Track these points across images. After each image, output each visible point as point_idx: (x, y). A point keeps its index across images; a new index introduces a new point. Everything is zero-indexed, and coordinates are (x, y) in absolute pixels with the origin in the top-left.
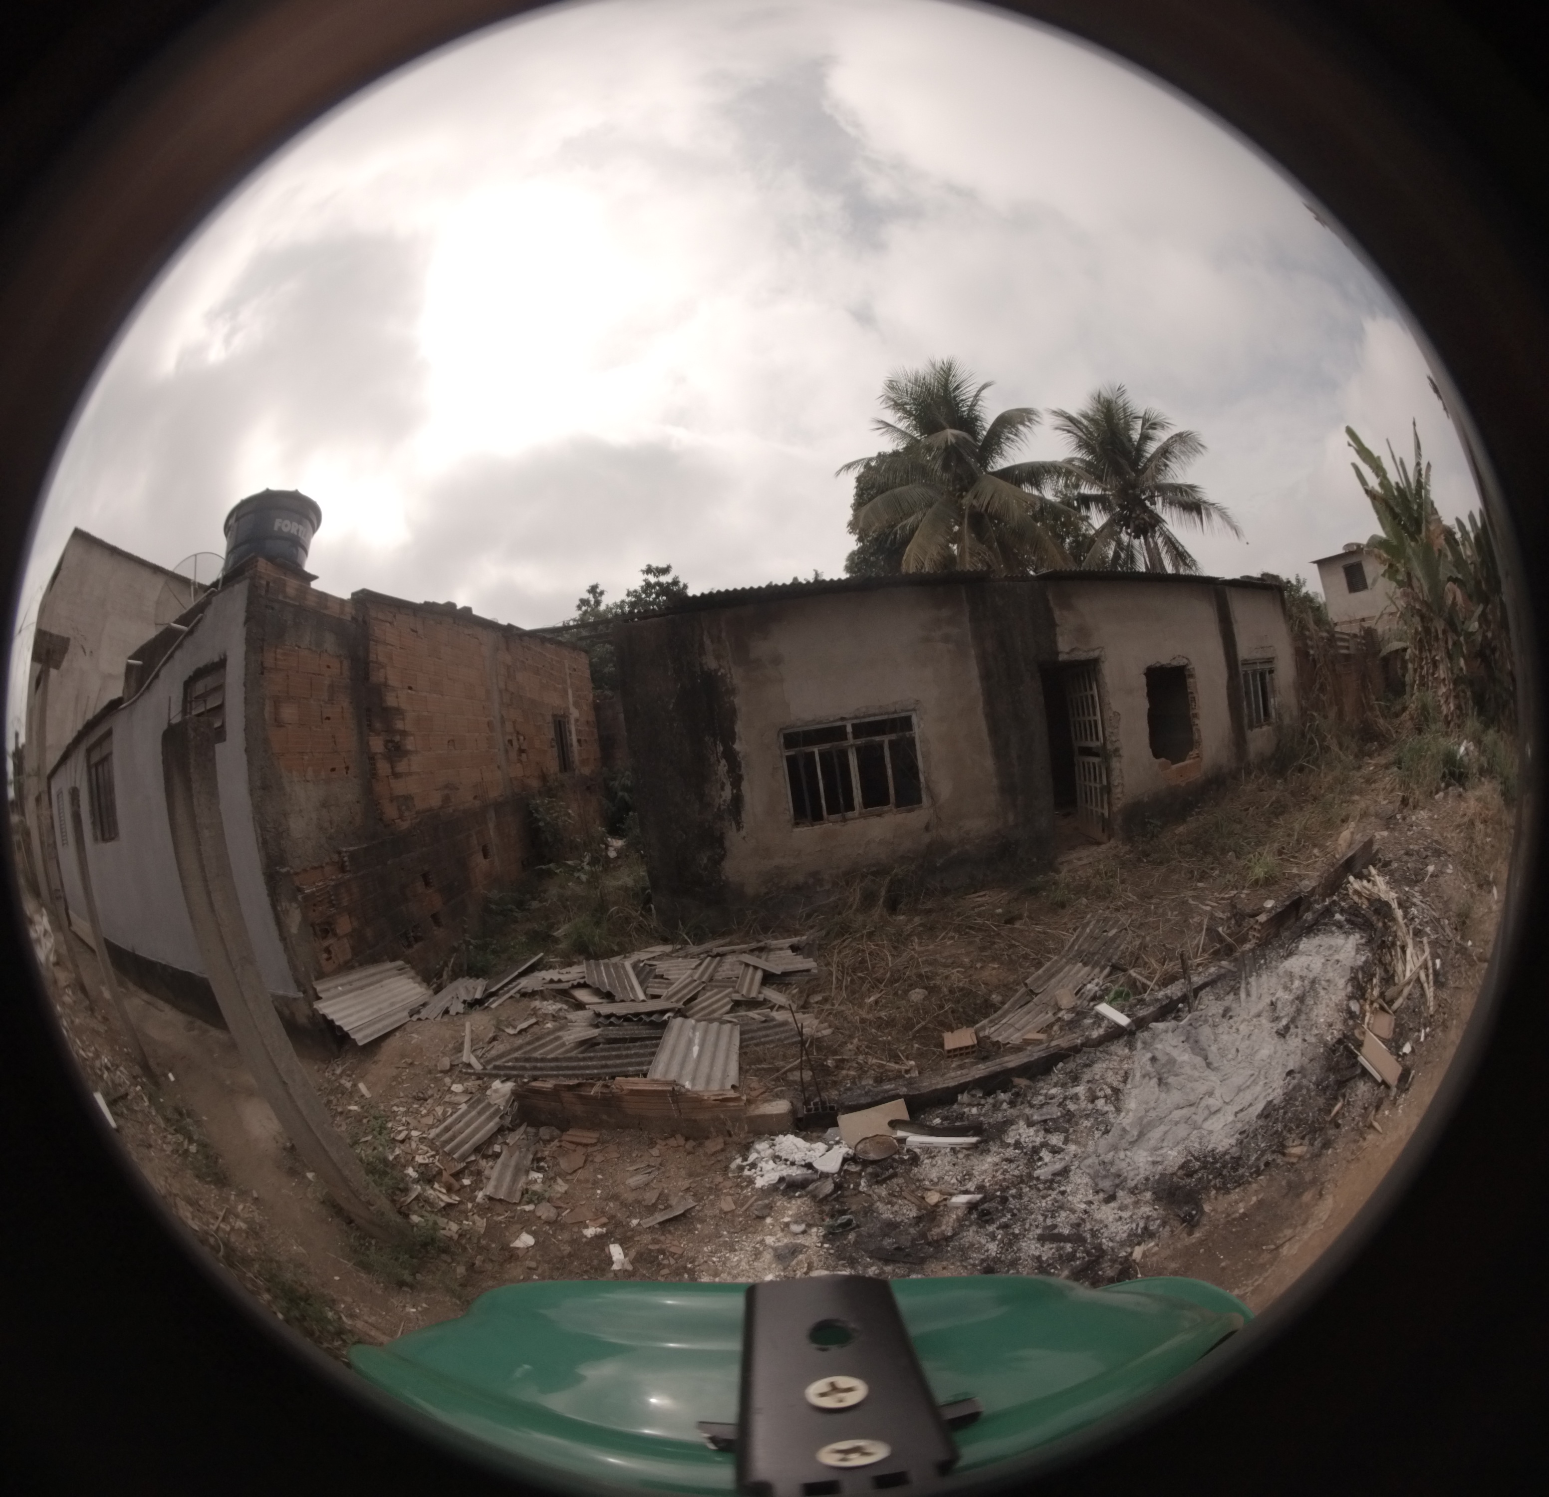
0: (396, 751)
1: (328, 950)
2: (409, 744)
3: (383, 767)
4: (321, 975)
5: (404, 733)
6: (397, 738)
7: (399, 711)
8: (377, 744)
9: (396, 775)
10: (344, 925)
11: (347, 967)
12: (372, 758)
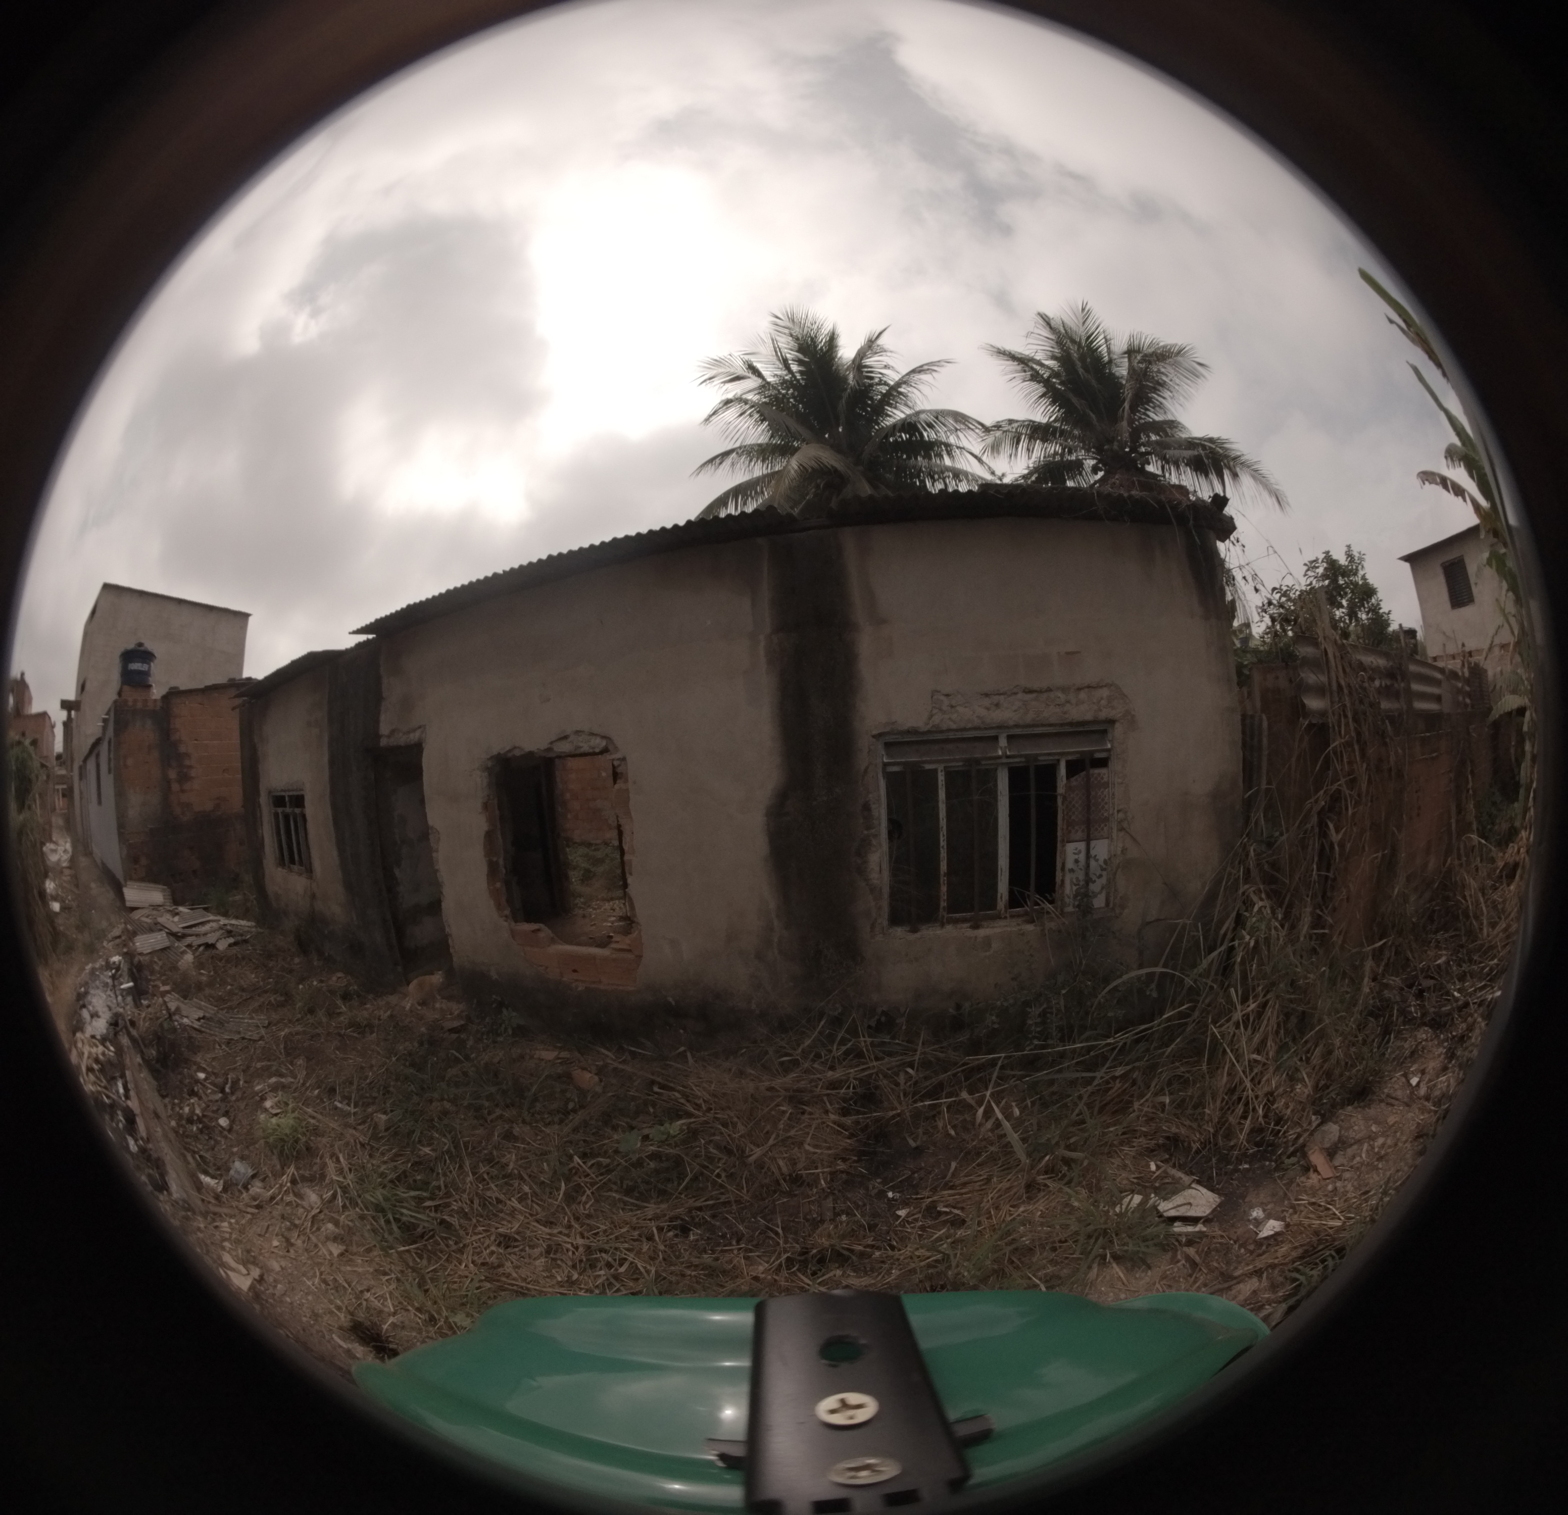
0: (184, 778)
1: (135, 869)
2: (193, 773)
3: (175, 787)
4: (131, 879)
5: (190, 767)
6: (185, 770)
7: (187, 755)
8: (172, 774)
9: (183, 791)
10: (144, 861)
11: (142, 880)
12: (169, 782)
